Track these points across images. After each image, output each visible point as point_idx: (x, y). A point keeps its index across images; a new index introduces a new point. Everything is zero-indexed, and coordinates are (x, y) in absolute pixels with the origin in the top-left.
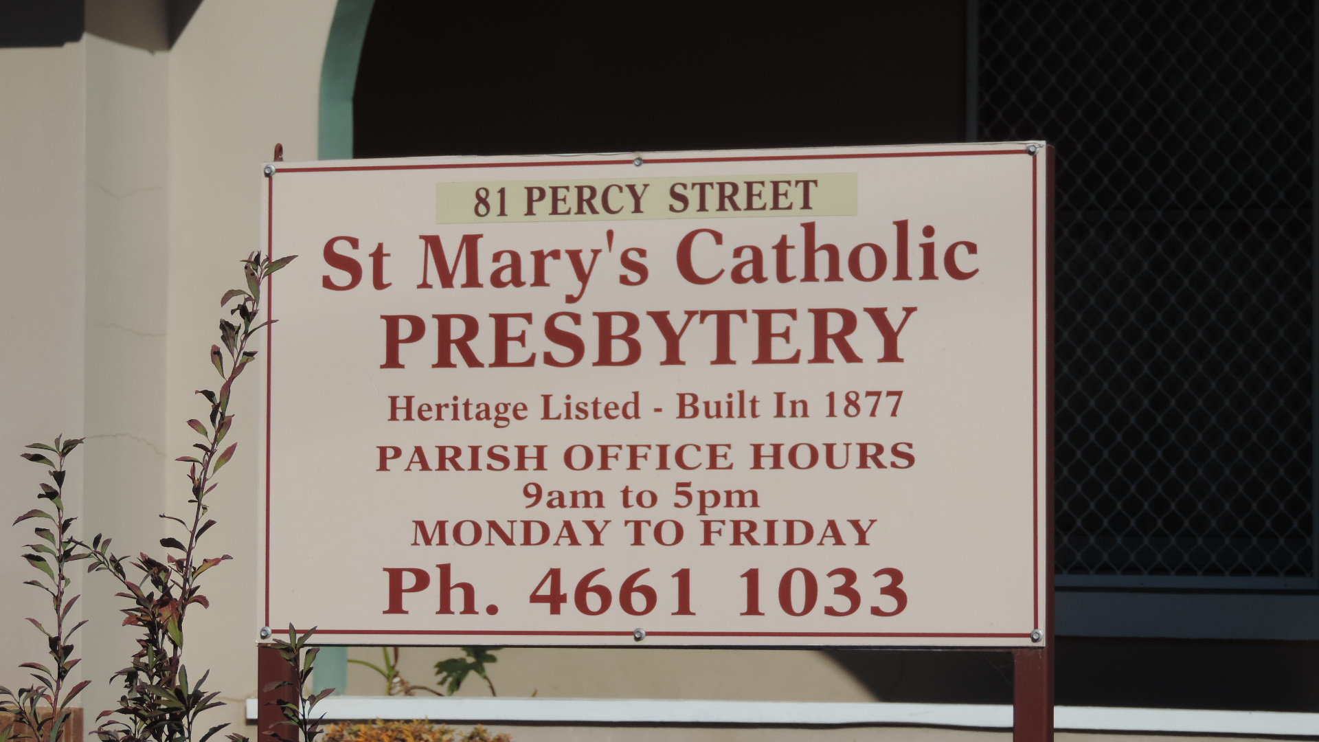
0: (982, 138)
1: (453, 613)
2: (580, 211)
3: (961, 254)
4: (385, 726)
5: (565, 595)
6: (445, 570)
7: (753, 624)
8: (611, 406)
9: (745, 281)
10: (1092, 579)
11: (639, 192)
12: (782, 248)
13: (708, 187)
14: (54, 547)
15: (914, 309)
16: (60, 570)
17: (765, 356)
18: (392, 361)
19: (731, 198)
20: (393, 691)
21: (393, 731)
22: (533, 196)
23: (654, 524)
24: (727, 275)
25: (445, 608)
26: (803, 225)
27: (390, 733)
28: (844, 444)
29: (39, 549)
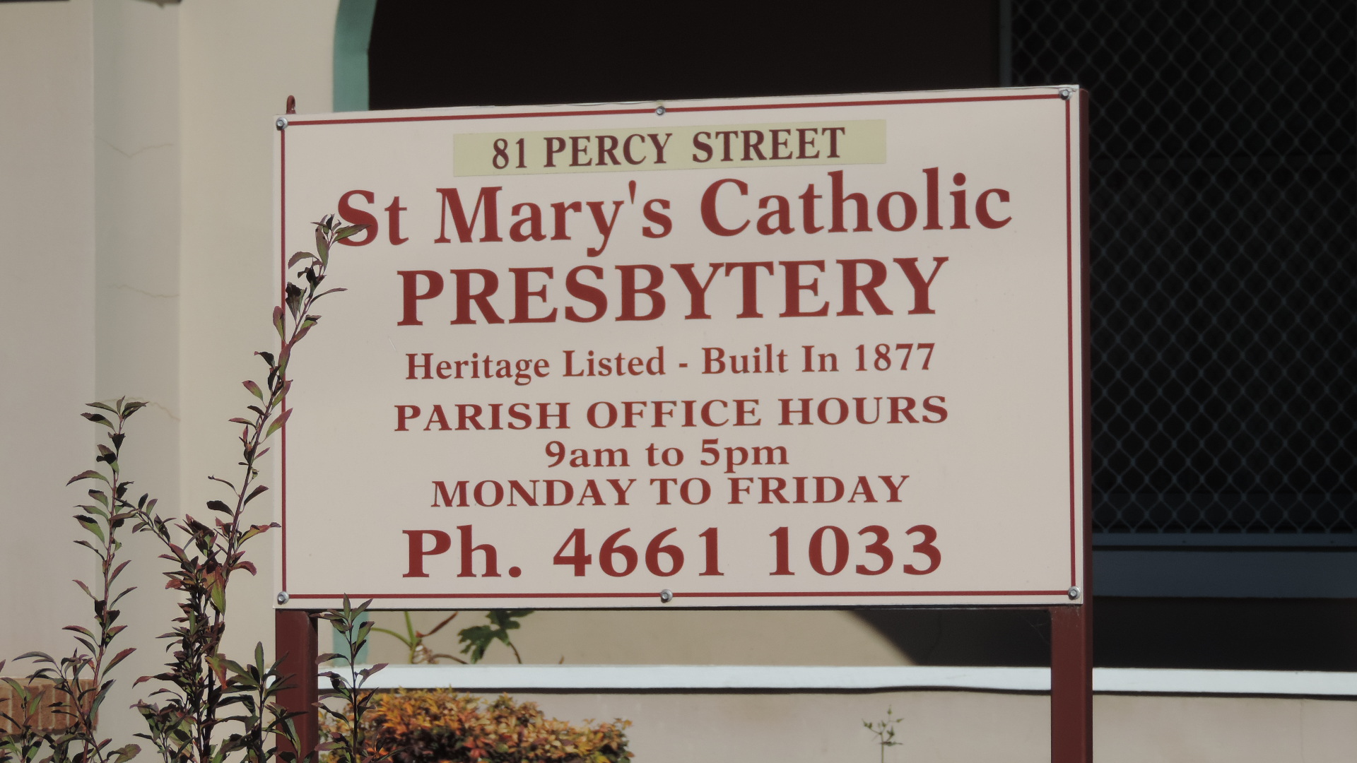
0: (1015, 83)
1: (475, 576)
2: (601, 162)
3: (993, 202)
4: (408, 695)
5: (590, 556)
6: (466, 531)
7: (782, 584)
8: (635, 362)
9: (770, 232)
10: (1133, 538)
11: (662, 142)
12: (809, 198)
13: (732, 136)
14: (107, 510)
15: (946, 259)
16: (111, 534)
17: (792, 309)
18: (410, 318)
19: (756, 147)
20: (416, 660)
21: (416, 700)
22: (552, 147)
23: (680, 483)
24: (753, 226)
25: (467, 571)
26: (830, 174)
27: (413, 702)
28: (875, 398)
29: (91, 511)
